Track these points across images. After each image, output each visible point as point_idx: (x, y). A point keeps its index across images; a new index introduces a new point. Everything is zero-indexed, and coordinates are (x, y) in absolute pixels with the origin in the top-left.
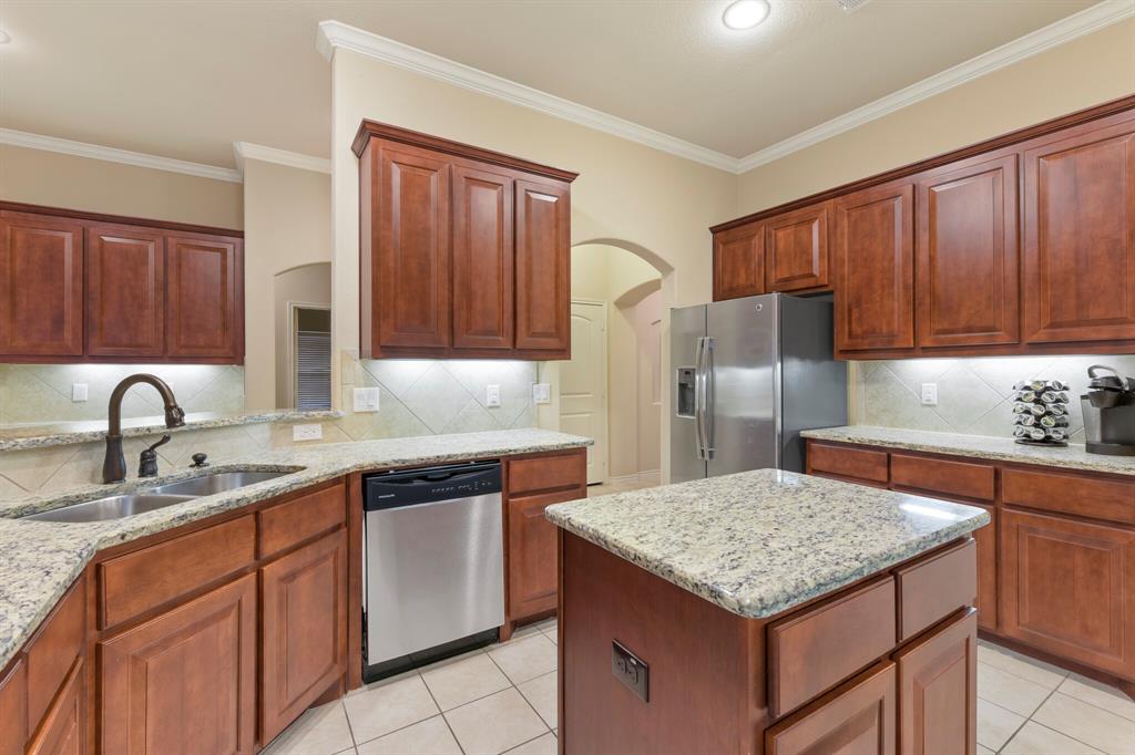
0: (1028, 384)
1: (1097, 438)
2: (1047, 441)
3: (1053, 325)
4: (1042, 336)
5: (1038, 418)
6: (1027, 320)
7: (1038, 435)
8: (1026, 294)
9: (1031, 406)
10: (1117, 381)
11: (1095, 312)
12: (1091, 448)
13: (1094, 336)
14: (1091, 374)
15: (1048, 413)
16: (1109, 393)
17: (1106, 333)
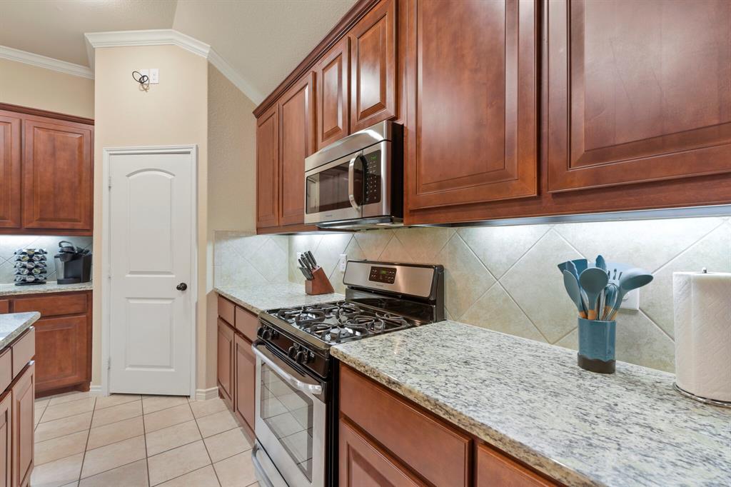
0: (25, 251)
1: (62, 277)
2: (36, 282)
3: (41, 219)
4: (35, 225)
5: (30, 270)
6: (25, 215)
7: (31, 279)
8: (26, 201)
9: (26, 263)
10: (72, 248)
11: (63, 215)
12: (60, 282)
13: (62, 227)
14: (60, 246)
15: (37, 267)
16: (69, 255)
17: (68, 225)
